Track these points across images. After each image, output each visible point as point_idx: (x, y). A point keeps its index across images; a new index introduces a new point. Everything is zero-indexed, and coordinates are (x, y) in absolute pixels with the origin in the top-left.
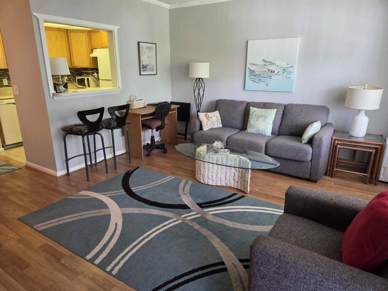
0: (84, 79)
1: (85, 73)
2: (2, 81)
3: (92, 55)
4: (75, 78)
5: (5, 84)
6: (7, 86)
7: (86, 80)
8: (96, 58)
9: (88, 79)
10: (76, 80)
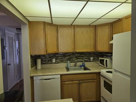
0: (104, 60)
1: (105, 55)
2: (52, 60)
3: (111, 42)
4: (98, 58)
5: (53, 62)
6: (54, 63)
7: (105, 61)
8: (112, 44)
9: (106, 61)
10: (98, 59)
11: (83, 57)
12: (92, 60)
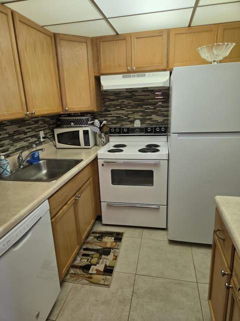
0: (78, 131)
4: (54, 131)
7: (81, 134)
9: (86, 133)
10: (54, 134)
11: (25, 133)
12: (43, 138)
